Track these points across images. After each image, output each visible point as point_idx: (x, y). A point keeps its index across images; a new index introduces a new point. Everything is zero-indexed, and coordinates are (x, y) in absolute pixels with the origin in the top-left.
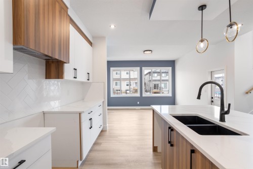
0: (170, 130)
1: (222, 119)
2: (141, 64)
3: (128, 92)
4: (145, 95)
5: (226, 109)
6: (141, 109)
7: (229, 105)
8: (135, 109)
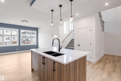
0: (43, 58)
1: (59, 51)
2: (19, 27)
3: (7, 43)
4: (22, 44)
5: (60, 48)
6: (19, 53)
7: (61, 46)
8: (15, 53)
